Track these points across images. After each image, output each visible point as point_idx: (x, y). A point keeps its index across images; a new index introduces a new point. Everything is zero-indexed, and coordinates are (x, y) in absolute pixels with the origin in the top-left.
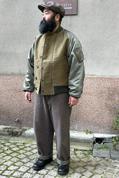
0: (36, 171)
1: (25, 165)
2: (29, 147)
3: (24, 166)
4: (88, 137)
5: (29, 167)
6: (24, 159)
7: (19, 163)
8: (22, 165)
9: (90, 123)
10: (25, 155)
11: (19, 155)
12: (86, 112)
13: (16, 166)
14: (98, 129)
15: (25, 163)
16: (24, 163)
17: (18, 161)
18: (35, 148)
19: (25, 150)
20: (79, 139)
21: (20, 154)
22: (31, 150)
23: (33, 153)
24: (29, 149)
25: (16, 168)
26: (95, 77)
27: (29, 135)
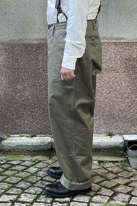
0: (51, 199)
1: (26, 191)
2: (19, 164)
3: (27, 194)
4: (116, 141)
5: (35, 194)
6: (20, 183)
7: (15, 190)
8: (22, 193)
9: (116, 119)
10: (19, 177)
11: (8, 179)
12: (110, 100)
13: (12, 194)
14: (130, 127)
15: (26, 189)
16: (22, 188)
17: (11, 187)
18: (30, 166)
19: (15, 170)
20: (100, 146)
21: (8, 177)
22: (25, 169)
23: (31, 173)
24: (20, 168)
25: (12, 198)
26: (123, 41)
27: (9, 146)
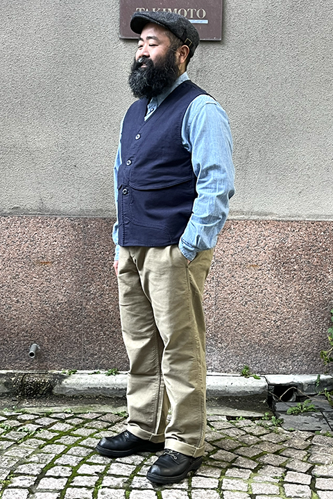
2: (96, 419)
4: (254, 385)
8: (112, 462)
9: (254, 348)
12: (245, 315)
13: (96, 464)
14: (277, 362)
18: (116, 423)
19: (92, 428)
20: (228, 393)
21: (84, 438)
22: (108, 427)
24: (99, 424)
25: (98, 468)
26: (269, 218)
27: (75, 390)
